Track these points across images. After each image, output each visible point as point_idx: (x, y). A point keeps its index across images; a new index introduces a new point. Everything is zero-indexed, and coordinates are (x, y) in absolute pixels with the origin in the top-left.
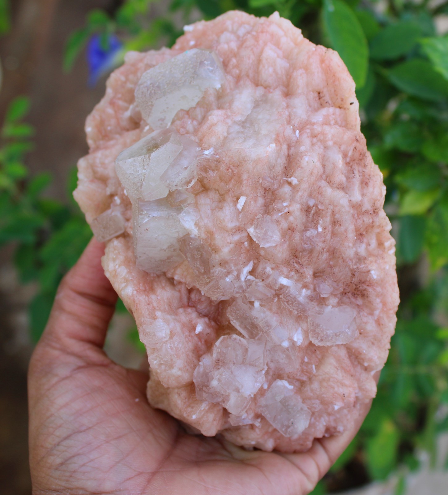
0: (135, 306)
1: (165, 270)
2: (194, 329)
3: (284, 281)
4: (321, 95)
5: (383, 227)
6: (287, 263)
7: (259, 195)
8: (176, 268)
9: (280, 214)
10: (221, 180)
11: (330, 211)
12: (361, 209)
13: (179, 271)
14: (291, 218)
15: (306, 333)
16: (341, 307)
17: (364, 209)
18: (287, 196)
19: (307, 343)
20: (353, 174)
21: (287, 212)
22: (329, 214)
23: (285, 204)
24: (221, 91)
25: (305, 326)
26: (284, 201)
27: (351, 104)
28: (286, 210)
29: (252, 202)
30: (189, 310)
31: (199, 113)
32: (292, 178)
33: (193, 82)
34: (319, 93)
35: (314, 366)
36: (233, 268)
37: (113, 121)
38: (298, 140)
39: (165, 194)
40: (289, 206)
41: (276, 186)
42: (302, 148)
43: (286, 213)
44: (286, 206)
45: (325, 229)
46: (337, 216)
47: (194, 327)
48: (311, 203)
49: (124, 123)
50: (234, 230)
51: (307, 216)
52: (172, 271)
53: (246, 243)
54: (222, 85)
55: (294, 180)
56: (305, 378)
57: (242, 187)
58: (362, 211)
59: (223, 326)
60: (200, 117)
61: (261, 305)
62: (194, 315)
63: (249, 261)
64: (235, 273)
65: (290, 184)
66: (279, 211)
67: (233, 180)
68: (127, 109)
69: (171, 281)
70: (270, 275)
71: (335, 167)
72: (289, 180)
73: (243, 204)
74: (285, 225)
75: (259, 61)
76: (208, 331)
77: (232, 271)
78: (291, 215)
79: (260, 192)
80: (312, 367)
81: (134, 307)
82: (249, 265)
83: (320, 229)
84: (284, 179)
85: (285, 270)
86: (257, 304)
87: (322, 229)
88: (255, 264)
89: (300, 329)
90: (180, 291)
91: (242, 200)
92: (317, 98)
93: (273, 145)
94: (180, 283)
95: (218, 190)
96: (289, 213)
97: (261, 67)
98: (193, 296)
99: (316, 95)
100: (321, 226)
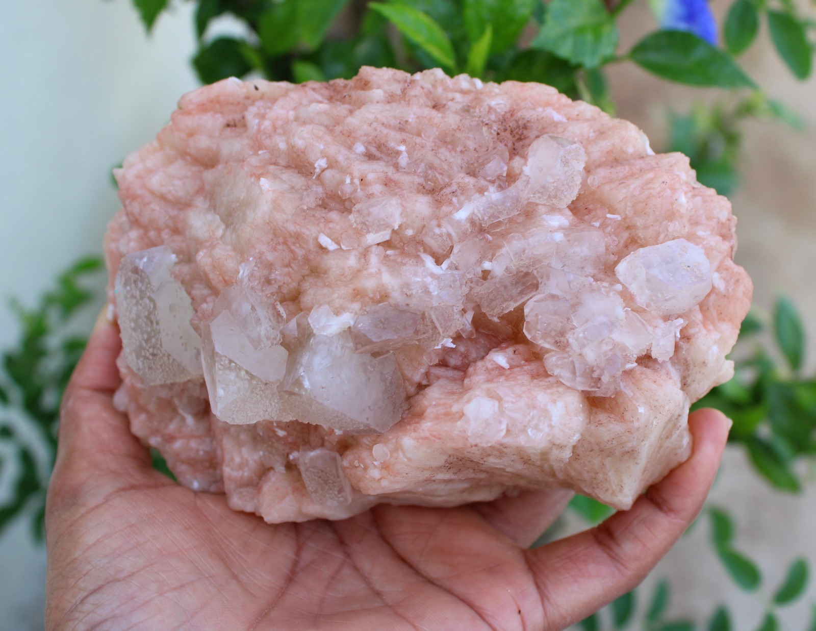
0: (433, 439)
1: (403, 395)
2: (501, 368)
3: (462, 215)
4: (232, 123)
5: (436, 81)
6: (438, 203)
7: (324, 215)
8: (405, 378)
9: (359, 190)
10: (288, 265)
11: (380, 128)
12: (397, 95)
13: (409, 373)
14: (371, 177)
15: (553, 210)
16: (530, 153)
17: (399, 92)
18: (338, 176)
19: (569, 213)
20: (347, 97)
21: (360, 182)
22: (385, 131)
23: (348, 181)
24: (181, 256)
25: (542, 209)
26: (343, 182)
27: (256, 88)
28: (357, 182)
29: (331, 225)
30: (471, 369)
31: (200, 290)
32: (316, 165)
33: (154, 286)
34: (228, 125)
35: (609, 216)
36: (419, 279)
37: (194, 444)
38: (269, 152)
39: (283, 352)
40: (352, 176)
41: (320, 190)
42: (282, 146)
43: (361, 184)
44: (352, 180)
45: (404, 141)
46: (393, 122)
47: (496, 368)
48: (360, 148)
50: (363, 260)
51: (378, 159)
52: (407, 383)
53: (389, 252)
54: (174, 253)
55: (321, 164)
56: (625, 235)
57: (304, 234)
58: (400, 95)
59: (513, 333)
60: (206, 292)
61: (491, 260)
62: (480, 364)
63: (417, 257)
64: (429, 280)
65: (323, 170)
66: (355, 191)
67: (293, 247)
68: (183, 420)
69: (421, 387)
70: (448, 231)
71: (325, 113)
72: (318, 170)
73: (329, 241)
74: (377, 188)
75: (163, 198)
76: (510, 350)
77: (424, 282)
78: (366, 177)
79: (320, 213)
80: (610, 219)
81: (434, 441)
82: (424, 259)
83: (403, 148)
84: (314, 178)
85: (445, 209)
86: (487, 265)
87: (403, 145)
88: (425, 251)
89: (544, 216)
90: (438, 378)
91: (325, 241)
92: (233, 128)
93: (263, 181)
94: (427, 375)
95: (303, 277)
96: (362, 180)
97: (170, 197)
98: (453, 361)
99: (229, 129)
100: (399, 145)
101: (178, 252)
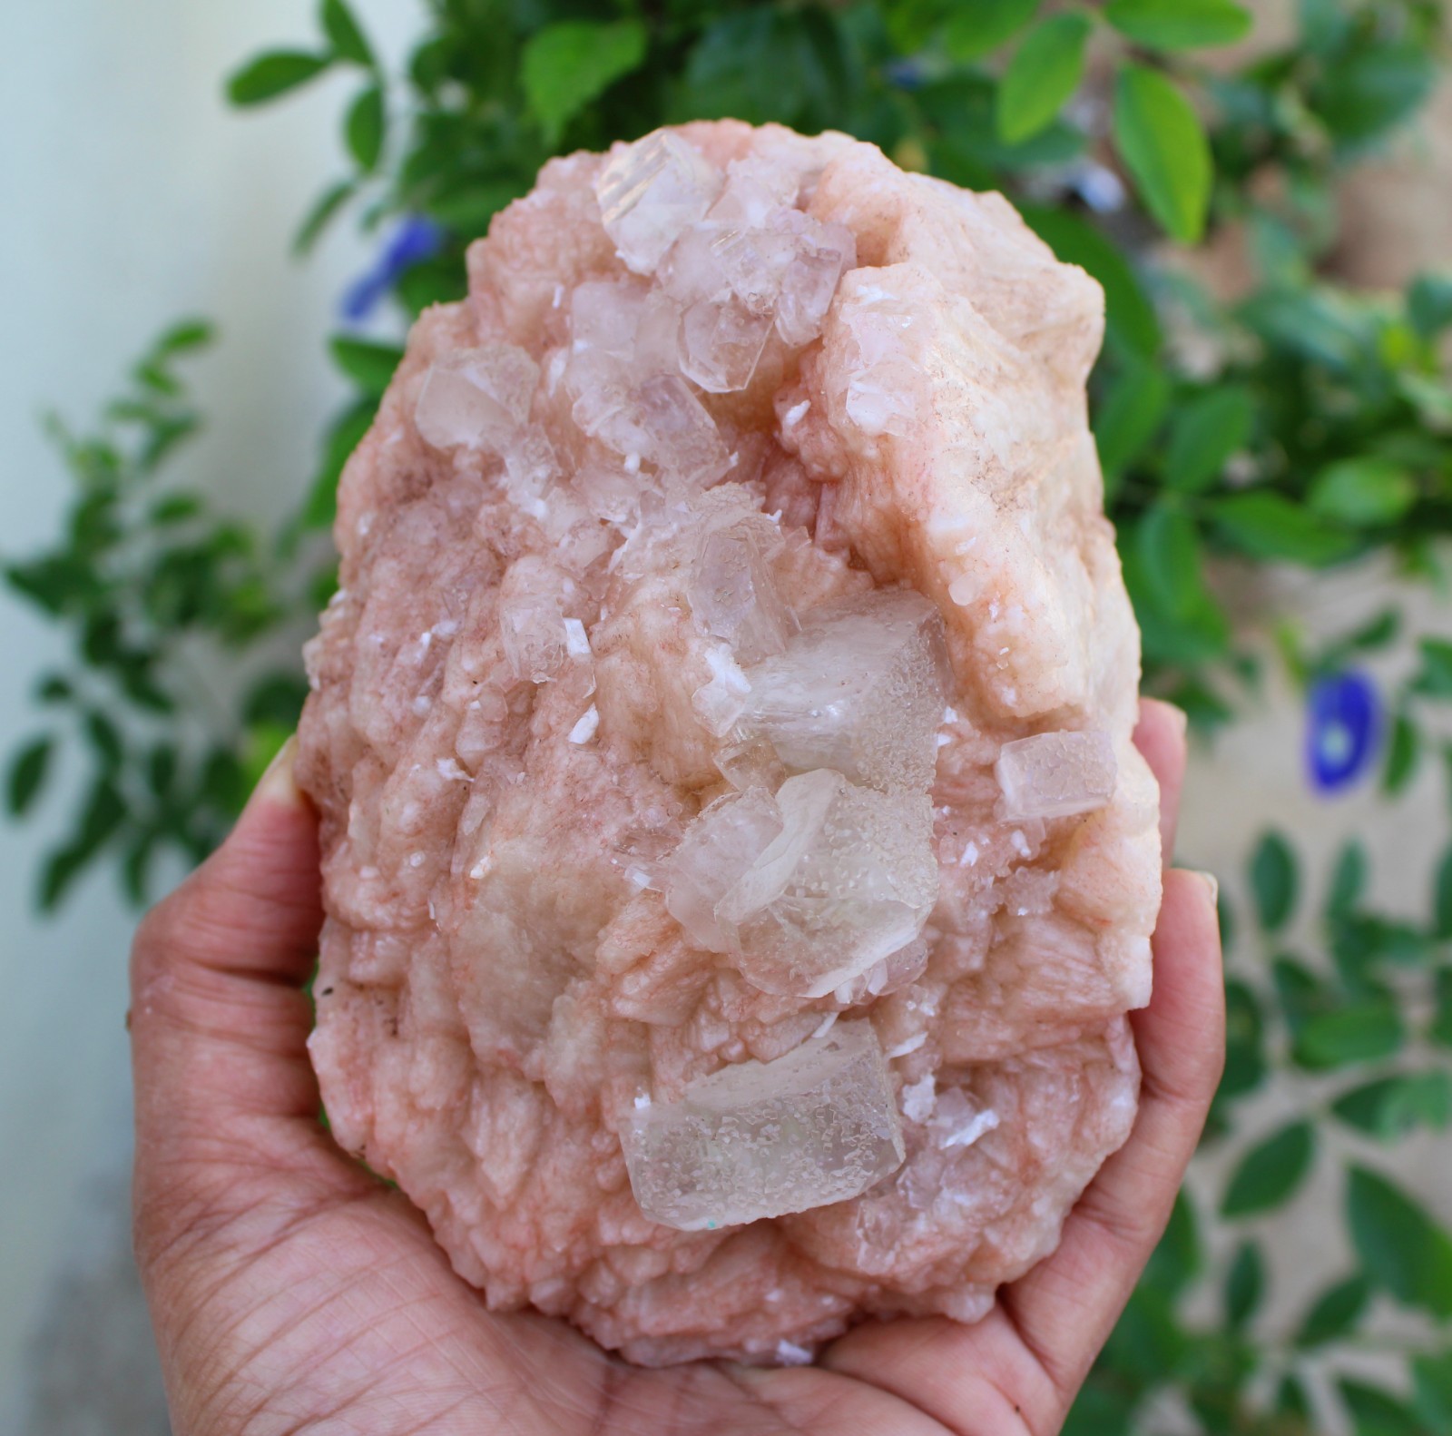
2: (810, 414)
3: (539, 507)
4: (390, 1027)
6: (522, 551)
7: (538, 742)
8: (838, 592)
10: (629, 800)
11: (388, 682)
12: (340, 688)
14: (469, 664)
15: (541, 382)
16: (448, 444)
17: (336, 688)
18: (471, 727)
19: (546, 356)
21: (478, 683)
22: (394, 672)
23: (476, 705)
25: (540, 399)
26: (479, 714)
27: (329, 991)
28: (477, 689)
29: (554, 723)
30: (817, 471)
32: (451, 777)
35: (556, 304)
36: (650, 554)
37: (1036, 1105)
38: (430, 891)
39: (787, 786)
40: (468, 700)
43: (481, 680)
44: (475, 699)
45: (414, 638)
47: (810, 417)
48: (423, 704)
49: (1001, 1091)
50: (613, 648)
51: (442, 672)
52: (850, 587)
53: (603, 616)
54: (632, 1102)
55: (447, 769)
61: (623, 458)
62: (806, 453)
63: (613, 573)
66: (493, 688)
68: (988, 1135)
69: (856, 558)
72: (460, 774)
73: (582, 722)
74: (489, 648)
77: (654, 546)
78: (468, 674)
80: (560, 300)
83: (426, 638)
84: (472, 780)
86: (632, 463)
87: (420, 636)
88: (606, 563)
89: (550, 391)
90: (835, 525)
91: (583, 730)
92: (400, 1018)
93: (476, 872)
95: (653, 775)
96: (474, 681)
98: (805, 510)
99: (401, 1027)
100: (421, 645)
101: (632, 1093)
